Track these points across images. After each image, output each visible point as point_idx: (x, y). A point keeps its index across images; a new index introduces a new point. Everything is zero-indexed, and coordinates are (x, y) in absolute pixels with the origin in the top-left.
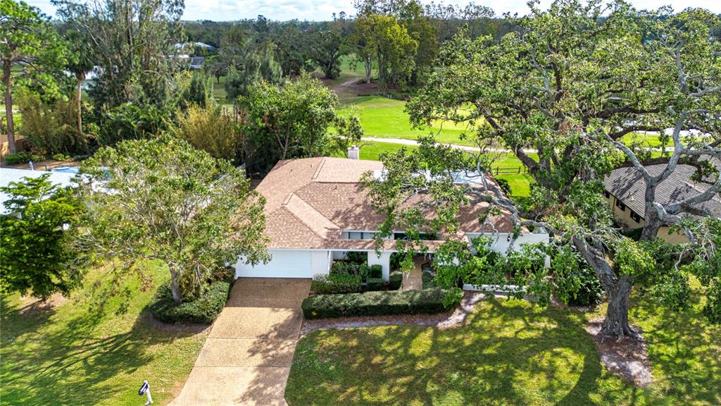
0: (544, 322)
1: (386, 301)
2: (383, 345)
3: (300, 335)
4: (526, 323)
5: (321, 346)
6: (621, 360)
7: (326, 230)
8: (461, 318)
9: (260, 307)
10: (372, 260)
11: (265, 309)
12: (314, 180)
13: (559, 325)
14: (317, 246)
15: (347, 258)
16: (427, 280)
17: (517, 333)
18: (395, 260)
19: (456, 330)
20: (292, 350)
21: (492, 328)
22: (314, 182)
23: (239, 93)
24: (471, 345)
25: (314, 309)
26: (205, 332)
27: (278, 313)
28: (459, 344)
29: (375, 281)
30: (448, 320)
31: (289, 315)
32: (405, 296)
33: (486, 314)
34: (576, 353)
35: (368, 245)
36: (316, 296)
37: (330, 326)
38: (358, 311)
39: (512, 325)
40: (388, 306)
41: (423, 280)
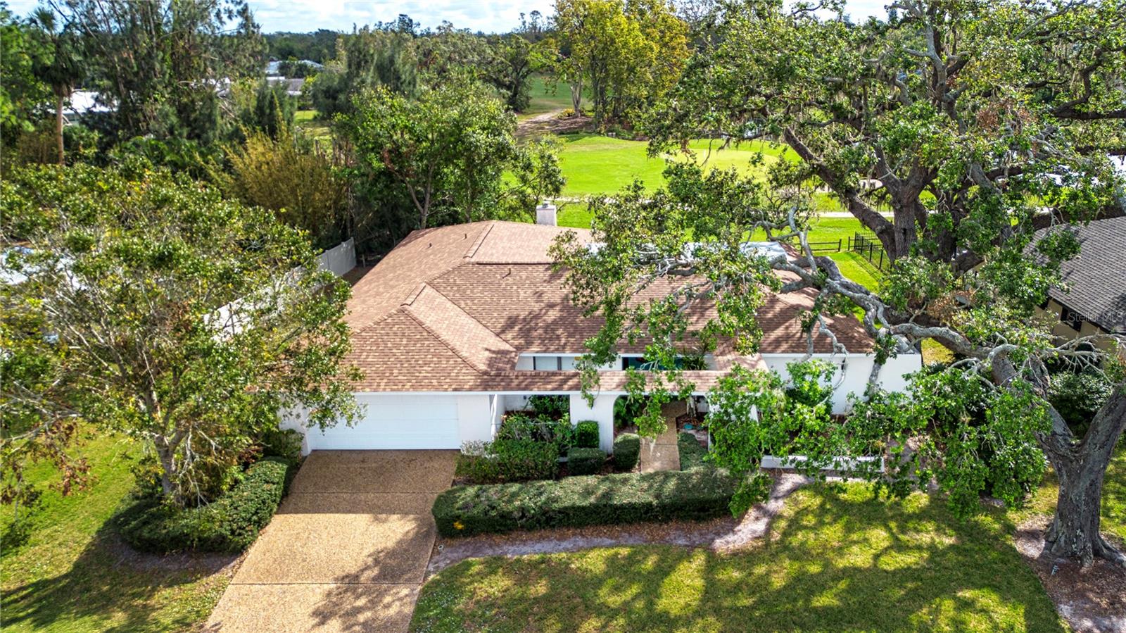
0: (928, 532)
1: (607, 495)
2: (603, 592)
3: (428, 574)
4: (892, 534)
5: (471, 598)
6: (1099, 614)
7: (487, 354)
8: (761, 526)
9: (350, 512)
10: (579, 412)
11: (358, 516)
12: (467, 260)
13: (959, 537)
14: (467, 387)
15: (530, 408)
16: (689, 449)
17: (876, 557)
18: (625, 410)
19: (751, 553)
20: (409, 610)
21: (824, 547)
22: (468, 263)
23: (337, 108)
24: (785, 588)
25: (458, 517)
26: (227, 571)
27: (386, 526)
28: (759, 587)
29: (585, 455)
30: (734, 533)
31: (407, 529)
32: (645, 485)
33: (810, 517)
34: (1004, 600)
35: (570, 383)
36: (463, 489)
37: (490, 552)
38: (550, 519)
39: (866, 540)
40: (611, 506)
41: (681, 450)
